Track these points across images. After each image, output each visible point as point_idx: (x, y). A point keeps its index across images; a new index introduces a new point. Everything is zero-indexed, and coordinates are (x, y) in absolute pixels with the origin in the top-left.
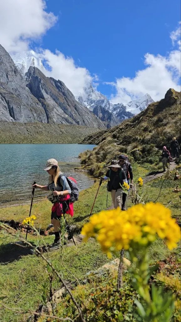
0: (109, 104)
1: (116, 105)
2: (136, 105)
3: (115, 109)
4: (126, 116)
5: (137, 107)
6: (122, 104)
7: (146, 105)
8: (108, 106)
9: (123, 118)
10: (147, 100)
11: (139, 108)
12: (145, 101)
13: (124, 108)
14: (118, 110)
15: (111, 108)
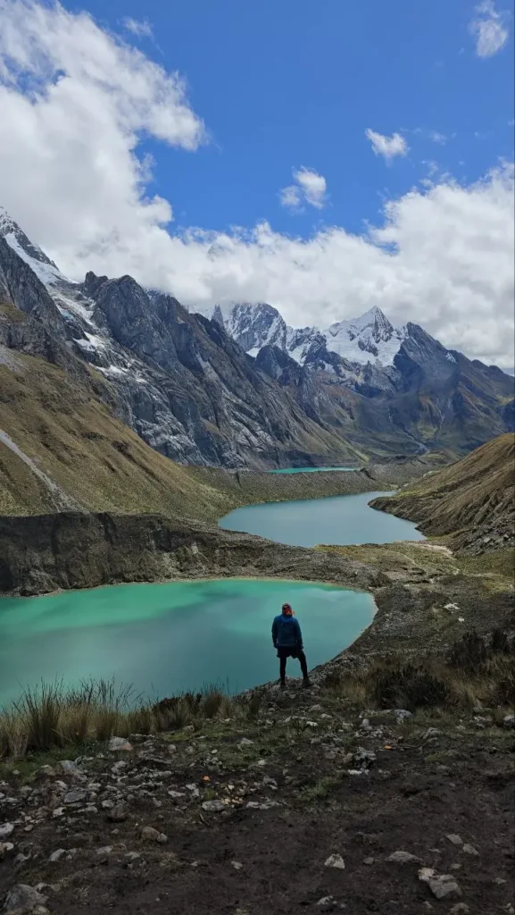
0: (284, 328)
1: (301, 331)
2: (349, 332)
3: (298, 342)
4: (327, 362)
5: (353, 337)
6: (316, 331)
7: (373, 335)
8: (282, 332)
9: (320, 368)
10: (376, 323)
11: (356, 340)
12: (370, 325)
13: (321, 340)
14: (309, 346)
15: (289, 338)
